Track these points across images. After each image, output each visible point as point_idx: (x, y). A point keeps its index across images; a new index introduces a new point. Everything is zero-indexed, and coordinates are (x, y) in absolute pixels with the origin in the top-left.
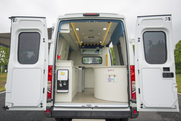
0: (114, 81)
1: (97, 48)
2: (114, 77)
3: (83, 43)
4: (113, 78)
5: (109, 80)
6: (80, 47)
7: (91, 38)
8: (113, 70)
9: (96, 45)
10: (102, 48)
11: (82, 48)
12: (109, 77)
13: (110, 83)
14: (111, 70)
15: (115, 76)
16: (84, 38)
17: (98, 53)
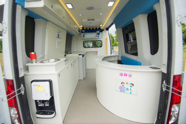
0: (131, 93)
1: (97, 32)
2: (131, 87)
3: (83, 27)
4: (129, 88)
5: (122, 89)
6: (81, 32)
7: (91, 21)
8: (130, 76)
9: (96, 28)
10: (102, 32)
11: (82, 32)
12: (121, 85)
13: (122, 93)
14: (126, 75)
15: (133, 85)
16: (83, 21)
17: (98, 37)
